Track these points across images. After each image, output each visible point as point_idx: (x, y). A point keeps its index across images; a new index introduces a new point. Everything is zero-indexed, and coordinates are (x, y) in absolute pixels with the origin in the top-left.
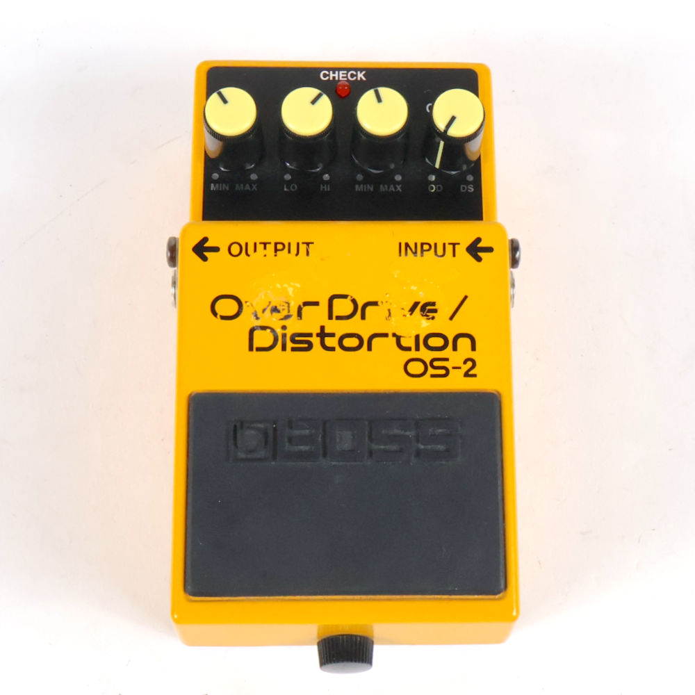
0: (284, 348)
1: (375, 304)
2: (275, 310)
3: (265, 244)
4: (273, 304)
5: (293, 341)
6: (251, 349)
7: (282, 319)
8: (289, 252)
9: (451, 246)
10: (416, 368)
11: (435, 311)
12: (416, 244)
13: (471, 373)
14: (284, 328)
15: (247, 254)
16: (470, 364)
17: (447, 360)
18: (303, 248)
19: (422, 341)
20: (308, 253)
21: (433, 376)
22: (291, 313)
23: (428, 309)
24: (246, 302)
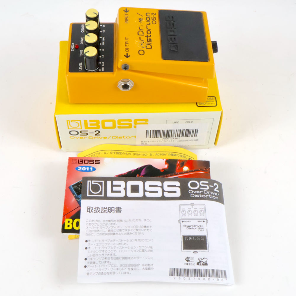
0: (151, 43)
1: (139, 28)
3: (126, 45)
4: (140, 45)
5: (149, 42)
6: (151, 49)
7: (144, 43)
8: (127, 41)
10: (154, 22)
11: (141, 18)
13: (155, 14)
14: (146, 43)
15: (128, 48)
17: (152, 17)
18: (126, 39)
19: (148, 21)
21: (156, 20)
22: (142, 42)
23: (140, 20)
24: (140, 49)
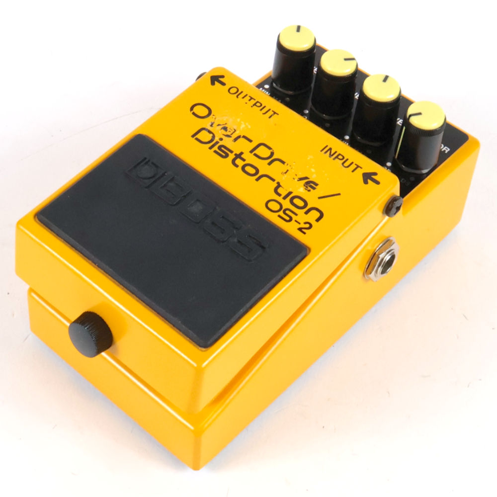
0: (211, 148)
1: (283, 162)
2: (225, 129)
3: (251, 98)
4: (226, 126)
5: (220, 148)
6: (193, 136)
7: (224, 135)
8: (261, 110)
9: (356, 166)
10: (273, 205)
11: (314, 188)
12: (336, 152)
13: (304, 230)
14: (221, 139)
15: (237, 97)
16: (307, 226)
17: (296, 214)
18: (270, 113)
19: (291, 197)
20: (270, 117)
21: (279, 216)
22: (232, 136)
23: (311, 185)
24: (214, 115)
